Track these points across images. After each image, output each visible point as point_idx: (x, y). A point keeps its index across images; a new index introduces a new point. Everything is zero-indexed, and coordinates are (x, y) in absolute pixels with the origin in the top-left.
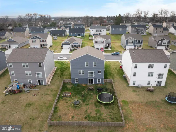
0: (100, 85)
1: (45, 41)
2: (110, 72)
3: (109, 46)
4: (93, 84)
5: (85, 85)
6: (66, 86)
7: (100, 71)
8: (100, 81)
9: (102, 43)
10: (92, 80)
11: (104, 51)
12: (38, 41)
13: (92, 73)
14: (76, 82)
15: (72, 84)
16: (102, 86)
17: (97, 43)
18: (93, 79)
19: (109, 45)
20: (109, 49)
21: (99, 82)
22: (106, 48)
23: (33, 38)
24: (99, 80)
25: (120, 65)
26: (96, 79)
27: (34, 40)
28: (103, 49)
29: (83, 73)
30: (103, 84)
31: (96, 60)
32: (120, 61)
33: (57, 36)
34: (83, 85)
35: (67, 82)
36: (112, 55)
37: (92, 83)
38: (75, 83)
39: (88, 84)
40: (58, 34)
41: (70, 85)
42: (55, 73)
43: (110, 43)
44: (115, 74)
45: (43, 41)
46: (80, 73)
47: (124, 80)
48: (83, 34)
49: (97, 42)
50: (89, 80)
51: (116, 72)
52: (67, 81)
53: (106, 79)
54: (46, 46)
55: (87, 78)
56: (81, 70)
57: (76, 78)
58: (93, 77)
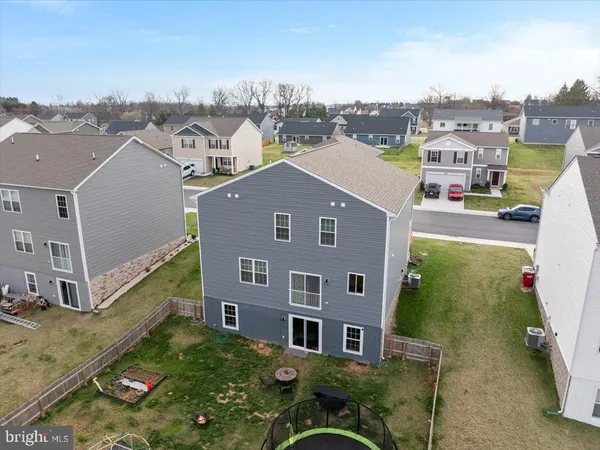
0: (353, 367)
1: (224, 143)
2: (448, 300)
3: (495, 182)
4: (320, 352)
6: (171, 336)
7: (361, 278)
8: (361, 341)
9: (460, 161)
10: (313, 327)
11: (467, 198)
12: (201, 141)
13: (313, 283)
14: (230, 321)
15: (205, 330)
16: (364, 378)
17: (434, 160)
18: (319, 322)
19: (496, 176)
20: (496, 193)
21: (353, 345)
22: (475, 187)
23: (186, 132)
24: (353, 333)
25: (526, 269)
26: (333, 326)
27: (188, 140)
28: (459, 190)
29: (261, 279)
30: (374, 366)
31: (338, 205)
32: (529, 248)
33: (304, 142)
34: (260, 346)
35: (188, 313)
36: (502, 217)
37: (313, 344)
38: (224, 326)
39: (291, 345)
40: (307, 137)
41: (192, 334)
42: (171, 263)
43: (504, 167)
44: (479, 318)
45: (218, 145)
46: (246, 276)
47: (532, 364)
48: (398, 138)
49: (434, 157)
50: (298, 323)
51: (492, 301)
52: (186, 308)
53: (398, 339)
54: (230, 164)
55: (287, 313)
56: (253, 260)
57: (225, 301)
58: (320, 309)
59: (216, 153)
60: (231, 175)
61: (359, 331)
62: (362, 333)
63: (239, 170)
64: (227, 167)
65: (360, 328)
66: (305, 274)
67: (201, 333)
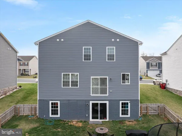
0: (128, 123)
1: (26, 64)
4: (108, 120)
5: (80, 125)
8: (129, 109)
10: (104, 106)
13: (103, 81)
15: (39, 120)
18: (107, 102)
21: (125, 112)
24: (125, 105)
29: (74, 84)
30: (137, 121)
34: (74, 123)
35: (26, 113)
37: (104, 116)
38: (51, 116)
39: (91, 120)
46: (66, 83)
52: (26, 110)
54: (28, 72)
55: (89, 101)
56: (70, 74)
57: (52, 100)
58: (107, 95)
59: (22, 68)
60: (29, 75)
61: (127, 103)
62: (129, 104)
63: (31, 74)
64: (27, 73)
65: (128, 102)
66: (99, 77)
67: (36, 121)
